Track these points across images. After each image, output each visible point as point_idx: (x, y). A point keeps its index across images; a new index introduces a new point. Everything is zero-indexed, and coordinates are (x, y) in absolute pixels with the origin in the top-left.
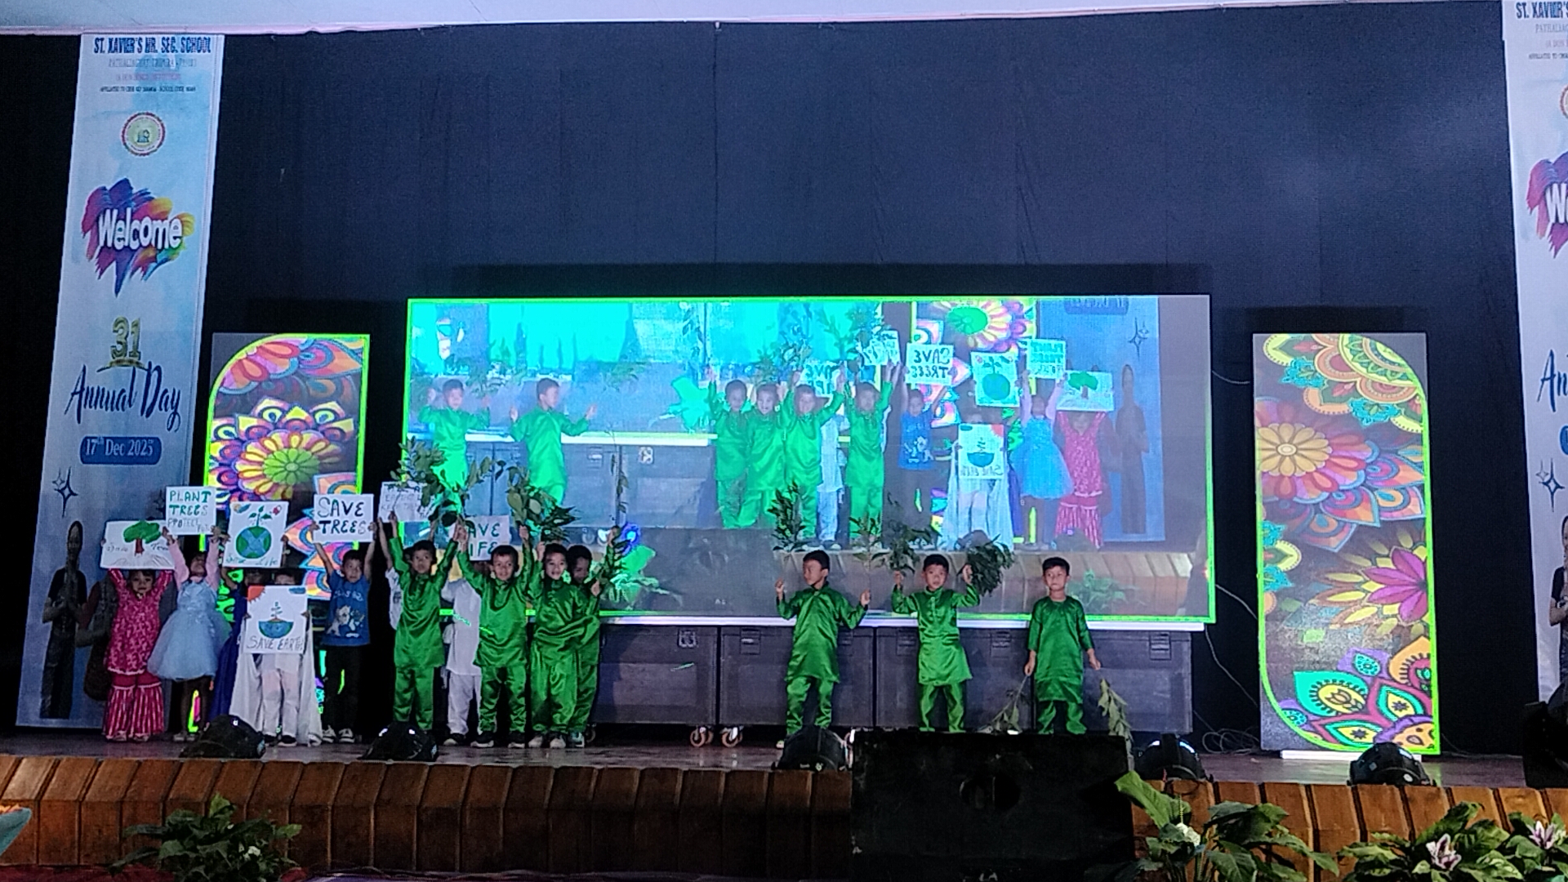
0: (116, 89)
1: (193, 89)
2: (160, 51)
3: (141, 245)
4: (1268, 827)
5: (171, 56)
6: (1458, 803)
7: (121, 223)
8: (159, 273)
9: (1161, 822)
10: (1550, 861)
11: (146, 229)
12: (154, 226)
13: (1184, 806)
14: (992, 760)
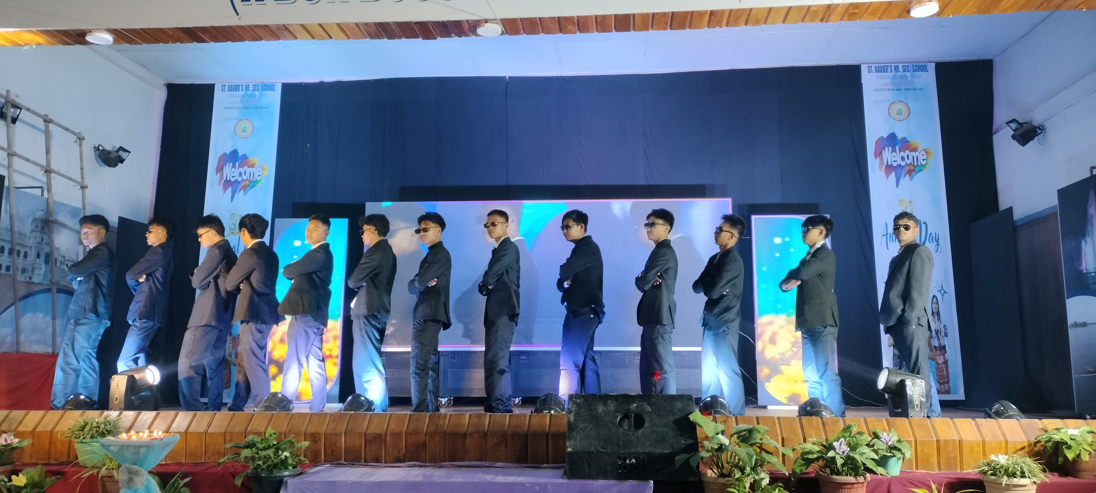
0: (231, 108)
1: (267, 108)
2: (252, 90)
3: (243, 179)
4: (759, 436)
5: (257, 93)
6: (847, 424)
7: (233, 169)
8: (251, 192)
9: (710, 435)
10: (890, 451)
11: (245, 172)
12: (249, 170)
13: (721, 427)
14: (632, 406)
